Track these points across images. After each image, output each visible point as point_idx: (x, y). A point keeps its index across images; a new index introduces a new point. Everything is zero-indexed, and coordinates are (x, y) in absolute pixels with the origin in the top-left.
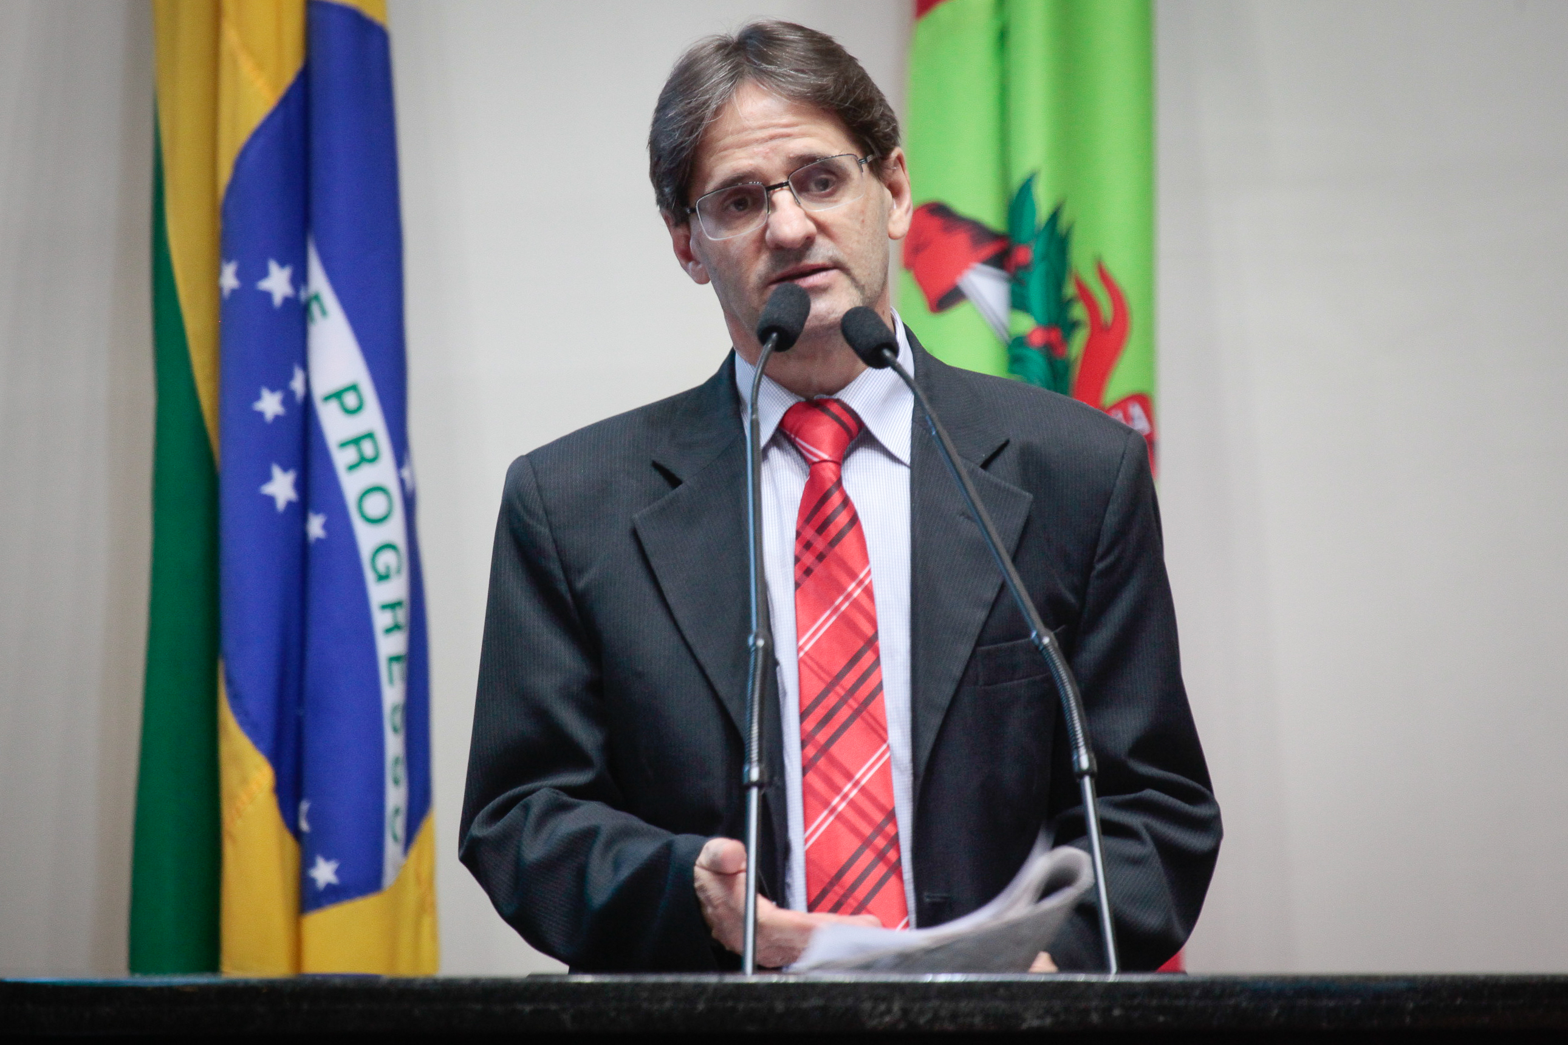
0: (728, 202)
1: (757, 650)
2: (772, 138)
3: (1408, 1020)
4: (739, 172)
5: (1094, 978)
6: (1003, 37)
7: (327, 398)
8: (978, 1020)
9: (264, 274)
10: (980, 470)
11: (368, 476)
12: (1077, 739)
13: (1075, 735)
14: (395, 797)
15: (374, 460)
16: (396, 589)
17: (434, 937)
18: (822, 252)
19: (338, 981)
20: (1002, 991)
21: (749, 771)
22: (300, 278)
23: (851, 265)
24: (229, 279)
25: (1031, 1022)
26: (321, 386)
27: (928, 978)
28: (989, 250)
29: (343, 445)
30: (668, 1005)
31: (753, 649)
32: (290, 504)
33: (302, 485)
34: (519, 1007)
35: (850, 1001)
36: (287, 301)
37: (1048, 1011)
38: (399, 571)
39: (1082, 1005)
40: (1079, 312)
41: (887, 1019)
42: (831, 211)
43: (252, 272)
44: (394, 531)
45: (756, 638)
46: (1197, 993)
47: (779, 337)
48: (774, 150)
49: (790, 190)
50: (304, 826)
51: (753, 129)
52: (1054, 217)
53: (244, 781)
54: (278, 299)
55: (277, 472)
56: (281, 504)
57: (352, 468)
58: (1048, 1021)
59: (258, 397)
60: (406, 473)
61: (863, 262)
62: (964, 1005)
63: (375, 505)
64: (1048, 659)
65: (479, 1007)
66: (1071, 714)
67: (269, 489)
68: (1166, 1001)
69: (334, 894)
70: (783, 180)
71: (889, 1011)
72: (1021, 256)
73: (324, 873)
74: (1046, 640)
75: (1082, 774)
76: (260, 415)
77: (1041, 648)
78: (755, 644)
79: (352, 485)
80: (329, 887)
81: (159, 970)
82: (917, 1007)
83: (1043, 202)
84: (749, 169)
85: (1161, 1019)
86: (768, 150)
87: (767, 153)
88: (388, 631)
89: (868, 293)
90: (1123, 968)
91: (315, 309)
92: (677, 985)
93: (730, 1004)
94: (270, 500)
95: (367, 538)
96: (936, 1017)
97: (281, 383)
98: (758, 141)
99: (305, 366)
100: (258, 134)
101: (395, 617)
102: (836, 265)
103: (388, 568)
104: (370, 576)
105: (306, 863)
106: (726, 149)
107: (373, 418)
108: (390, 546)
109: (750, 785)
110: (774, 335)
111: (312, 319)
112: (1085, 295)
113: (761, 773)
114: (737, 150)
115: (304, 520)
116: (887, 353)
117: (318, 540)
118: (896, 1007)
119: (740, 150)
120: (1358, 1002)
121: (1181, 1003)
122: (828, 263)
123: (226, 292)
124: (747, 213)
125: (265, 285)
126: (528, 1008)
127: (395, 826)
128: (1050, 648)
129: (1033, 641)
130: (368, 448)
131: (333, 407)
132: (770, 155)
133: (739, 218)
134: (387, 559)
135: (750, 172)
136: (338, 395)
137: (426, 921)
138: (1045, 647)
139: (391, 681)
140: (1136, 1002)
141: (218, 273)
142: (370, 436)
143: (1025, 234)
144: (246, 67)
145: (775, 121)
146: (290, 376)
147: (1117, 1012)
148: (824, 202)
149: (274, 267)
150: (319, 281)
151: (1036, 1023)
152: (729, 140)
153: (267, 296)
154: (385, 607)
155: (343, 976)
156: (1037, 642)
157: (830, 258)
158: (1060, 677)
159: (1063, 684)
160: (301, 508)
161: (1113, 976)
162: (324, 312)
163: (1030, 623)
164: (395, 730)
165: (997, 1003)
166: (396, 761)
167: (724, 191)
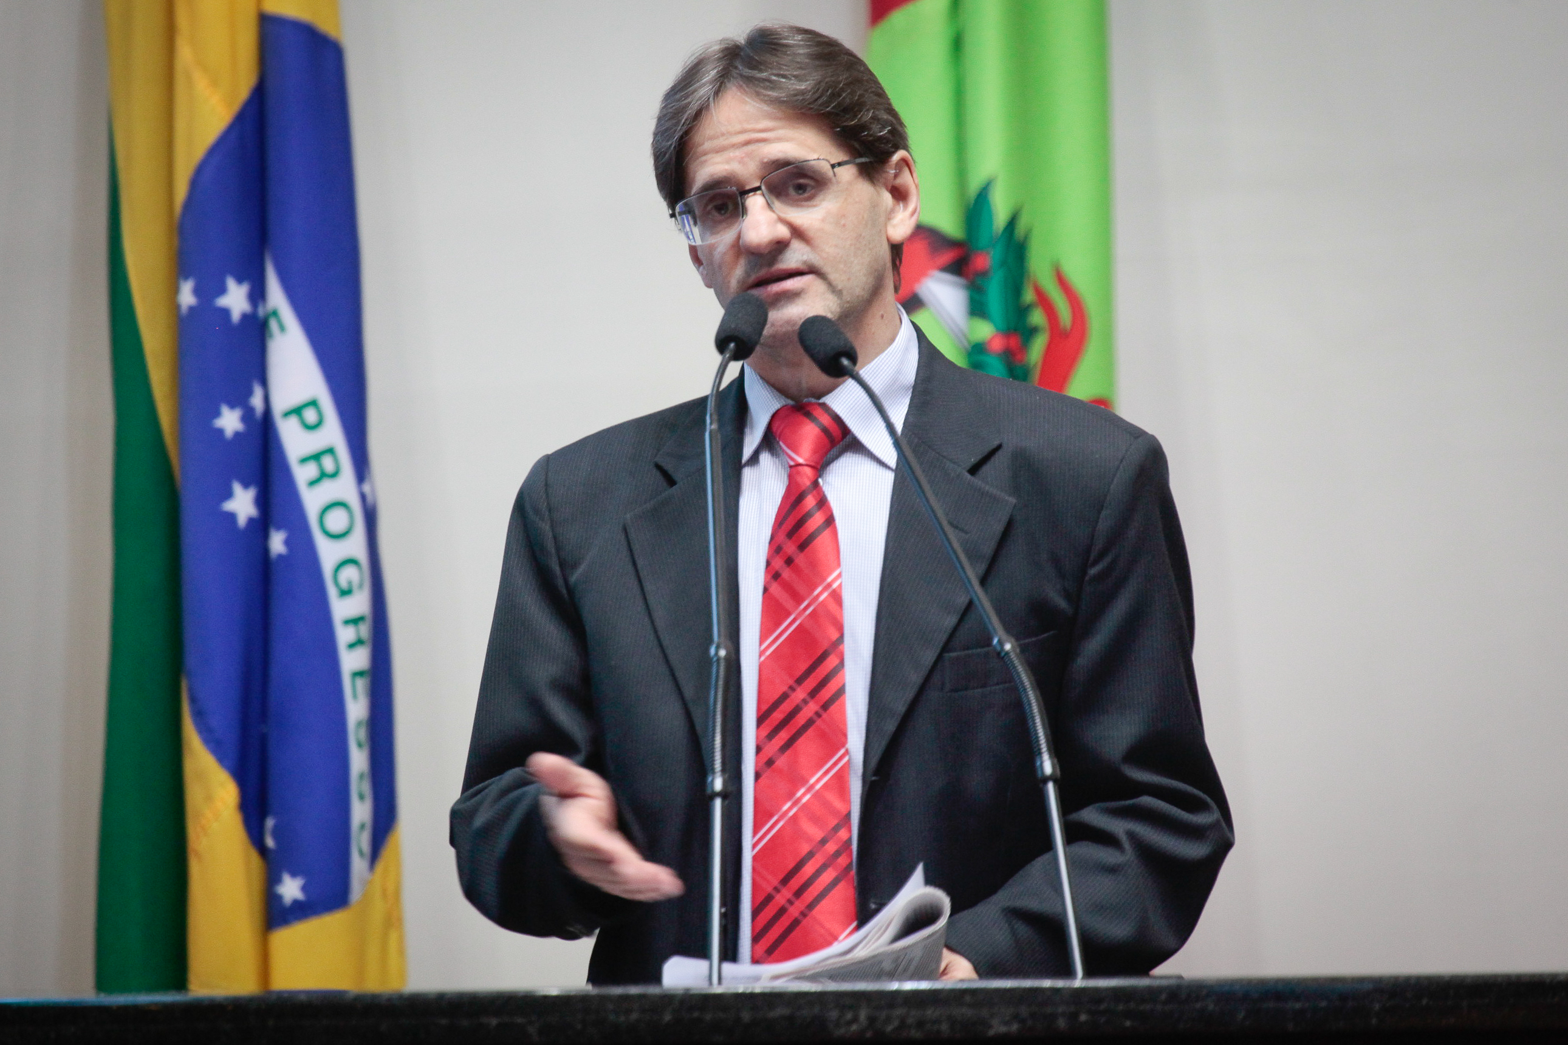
0: (709, 207)
1: (718, 660)
2: (748, 143)
3: (1374, 1021)
4: (715, 176)
5: (1060, 983)
6: (958, 45)
7: (287, 414)
8: (945, 1027)
9: (222, 290)
10: (969, 476)
11: (328, 491)
12: (1040, 745)
13: (1038, 741)
14: (361, 812)
15: (334, 475)
16: (359, 604)
17: (401, 951)
18: (796, 256)
19: (303, 997)
20: (968, 998)
21: (713, 781)
22: (258, 294)
23: (827, 269)
24: (187, 297)
25: (998, 1028)
26: (280, 403)
27: (894, 986)
28: (947, 257)
29: (304, 460)
30: (634, 1016)
31: (715, 659)
32: (251, 521)
33: (263, 502)
34: (484, 1020)
35: (816, 1010)
36: (245, 317)
37: (1016, 1017)
38: (361, 586)
39: (1049, 1010)
40: (1037, 317)
41: (854, 1027)
42: (807, 216)
43: (210, 290)
44: (356, 546)
45: (718, 648)
46: (1163, 997)
47: (737, 346)
48: (749, 155)
49: (763, 195)
50: (270, 842)
51: (731, 134)
52: (1012, 223)
53: (209, 798)
54: (236, 316)
55: (237, 488)
56: (242, 521)
57: (313, 483)
58: (1015, 1027)
59: (217, 414)
60: (366, 488)
61: (842, 266)
62: (930, 1013)
63: (337, 520)
64: (1010, 665)
65: (444, 1021)
66: (1034, 720)
67: (230, 506)
68: (1132, 1005)
69: (301, 911)
70: (757, 184)
71: (855, 1020)
72: (979, 263)
73: (291, 889)
74: (1008, 647)
75: (1045, 780)
76: (220, 432)
77: (1003, 654)
78: (716, 653)
79: (312, 500)
80: (296, 903)
81: (125, 989)
82: (883, 1015)
83: (1000, 210)
84: (724, 174)
85: (1128, 1023)
86: (743, 155)
87: (742, 158)
88: (352, 646)
89: (847, 297)
90: (1089, 973)
91: (273, 325)
92: (642, 997)
93: (696, 1014)
94: (232, 517)
95: (329, 553)
96: (903, 1024)
97: (240, 400)
98: (734, 146)
99: (264, 382)
100: (214, 150)
101: (358, 632)
102: (811, 270)
103: (350, 583)
104: (332, 592)
105: (272, 880)
106: (705, 154)
107: (333, 434)
108: (351, 561)
109: (715, 795)
110: (732, 345)
111: (271, 336)
112: (1044, 301)
113: (725, 783)
114: (714, 155)
115: (266, 537)
116: (845, 362)
117: (280, 556)
118: (863, 1015)
119: (719, 154)
120: (1324, 1004)
121: (1147, 1007)
122: (803, 267)
123: (184, 308)
124: (728, 218)
125: (223, 301)
126: (494, 1022)
127: (361, 840)
128: (1011, 654)
129: (995, 647)
130: (328, 463)
131: (293, 421)
132: (746, 159)
133: (721, 222)
134: (349, 574)
135: (725, 177)
136: (297, 411)
137: (393, 936)
138: (1007, 653)
139: (355, 696)
140: (1102, 1007)
141: (175, 291)
142: (330, 451)
143: (983, 240)
144: (201, 84)
145: (749, 126)
146: (250, 393)
147: (1083, 1018)
148: (802, 206)
149: (231, 284)
150: (276, 297)
151: (1003, 1029)
152: (707, 145)
153: (225, 312)
154: (347, 622)
155: (308, 993)
156: (999, 648)
157: (805, 262)
158: (1022, 683)
159: (1025, 689)
160: (262, 524)
161: (1079, 982)
162: (282, 328)
163: (992, 631)
164: (360, 745)
165: (964, 1010)
166: (361, 776)
167: (706, 195)
